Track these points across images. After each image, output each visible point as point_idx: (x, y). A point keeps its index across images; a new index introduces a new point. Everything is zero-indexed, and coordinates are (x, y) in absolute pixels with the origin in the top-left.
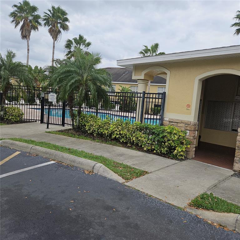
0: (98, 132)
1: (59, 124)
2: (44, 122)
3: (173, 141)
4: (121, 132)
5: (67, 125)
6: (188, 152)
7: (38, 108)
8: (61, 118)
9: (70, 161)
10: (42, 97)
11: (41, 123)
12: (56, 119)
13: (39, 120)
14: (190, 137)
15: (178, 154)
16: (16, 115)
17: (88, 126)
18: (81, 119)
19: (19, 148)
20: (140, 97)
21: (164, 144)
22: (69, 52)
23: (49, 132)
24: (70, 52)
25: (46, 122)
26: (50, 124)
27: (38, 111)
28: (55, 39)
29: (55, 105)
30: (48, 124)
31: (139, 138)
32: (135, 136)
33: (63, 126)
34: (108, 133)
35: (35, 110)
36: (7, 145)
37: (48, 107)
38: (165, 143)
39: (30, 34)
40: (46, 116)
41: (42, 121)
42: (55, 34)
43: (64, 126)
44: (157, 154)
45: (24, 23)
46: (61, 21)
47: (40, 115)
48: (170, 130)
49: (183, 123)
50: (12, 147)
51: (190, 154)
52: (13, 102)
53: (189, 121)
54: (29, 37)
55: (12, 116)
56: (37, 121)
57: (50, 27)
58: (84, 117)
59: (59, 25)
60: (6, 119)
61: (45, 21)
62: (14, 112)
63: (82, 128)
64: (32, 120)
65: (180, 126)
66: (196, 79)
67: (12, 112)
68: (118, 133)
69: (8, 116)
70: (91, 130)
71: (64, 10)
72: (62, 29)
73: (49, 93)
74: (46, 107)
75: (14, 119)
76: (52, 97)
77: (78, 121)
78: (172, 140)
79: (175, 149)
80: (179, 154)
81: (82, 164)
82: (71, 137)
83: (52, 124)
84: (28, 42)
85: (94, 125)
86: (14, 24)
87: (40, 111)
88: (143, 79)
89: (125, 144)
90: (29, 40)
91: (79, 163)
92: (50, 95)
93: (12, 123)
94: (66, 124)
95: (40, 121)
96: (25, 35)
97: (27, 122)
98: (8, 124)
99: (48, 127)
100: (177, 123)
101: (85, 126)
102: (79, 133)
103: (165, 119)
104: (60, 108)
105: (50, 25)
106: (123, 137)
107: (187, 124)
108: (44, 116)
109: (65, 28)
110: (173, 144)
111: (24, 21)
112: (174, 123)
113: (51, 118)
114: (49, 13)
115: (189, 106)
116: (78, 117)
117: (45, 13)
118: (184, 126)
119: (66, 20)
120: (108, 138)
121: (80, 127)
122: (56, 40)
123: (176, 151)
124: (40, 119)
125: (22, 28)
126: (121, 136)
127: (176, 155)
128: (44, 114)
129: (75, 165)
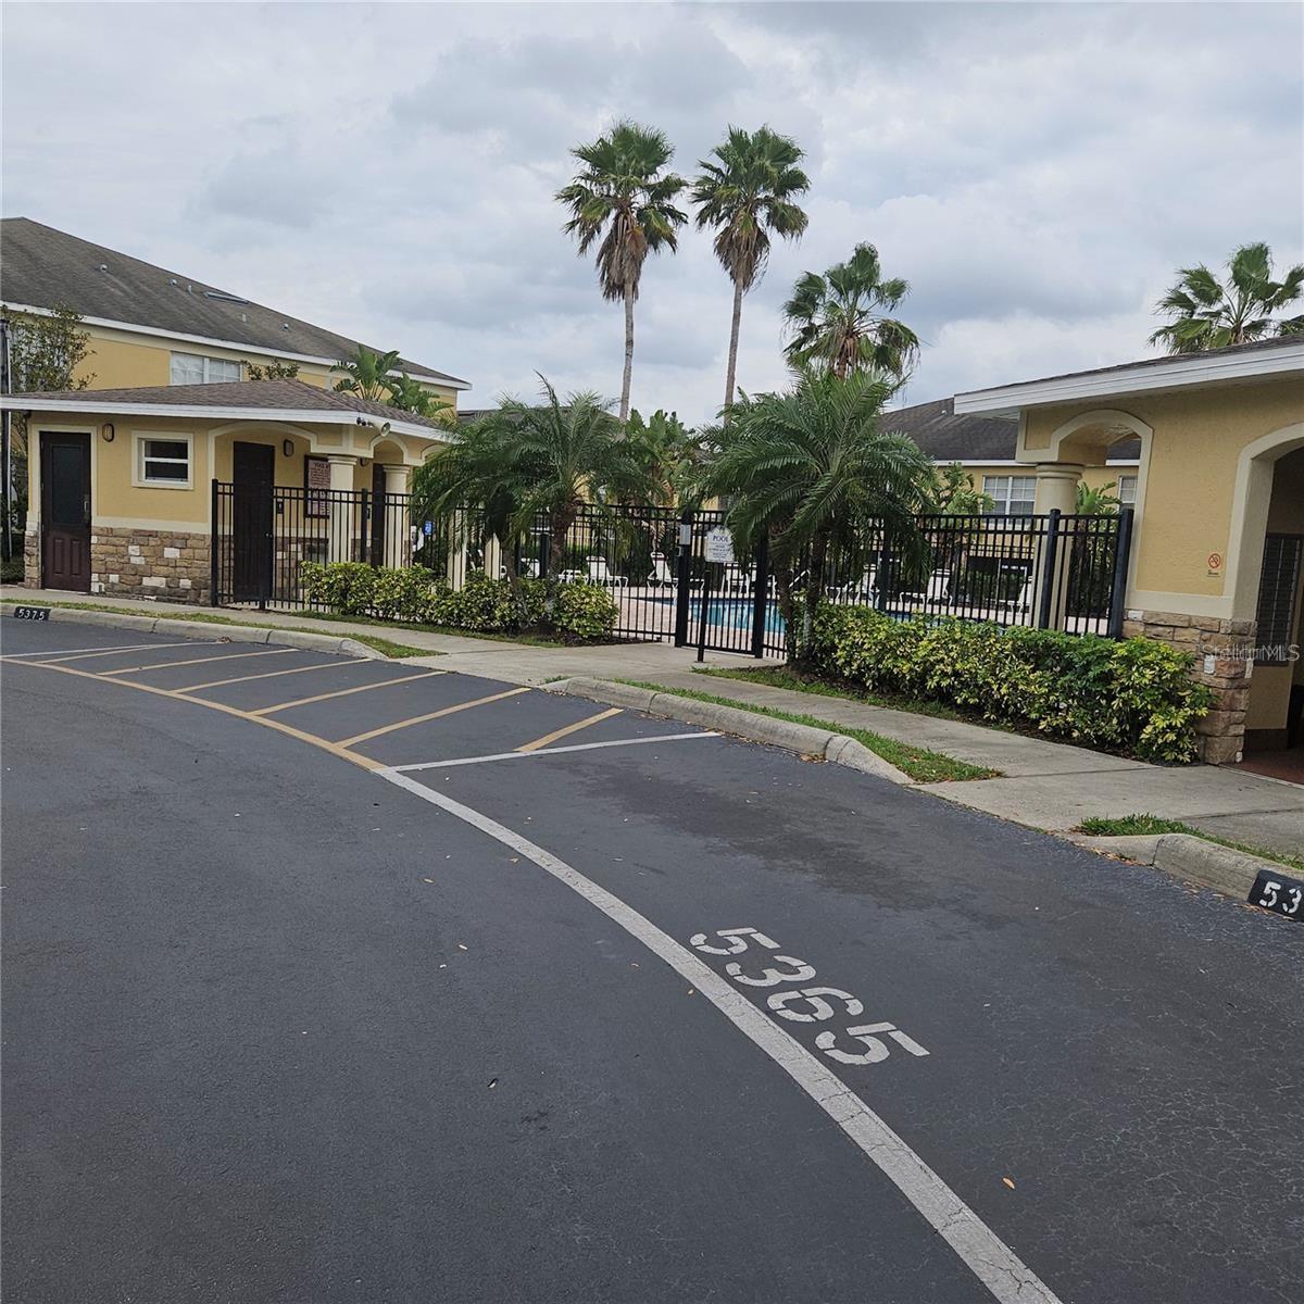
0: (879, 670)
1: (743, 648)
2: (688, 641)
3: (1138, 689)
4: (958, 666)
5: (770, 650)
6: (1209, 739)
7: (667, 599)
8: (751, 631)
9: (761, 731)
10: (683, 546)
11: (676, 646)
12: (731, 636)
13: (670, 634)
14: (1217, 680)
15: (1156, 741)
16: (592, 614)
17: (844, 648)
18: (821, 623)
19: (617, 701)
20: (1042, 533)
21: (1109, 703)
22: (804, 330)
23: (705, 672)
24: (810, 332)
25: (694, 642)
26: (709, 647)
27: (667, 607)
28: (741, 281)
29: (735, 583)
30: (701, 647)
31: (1020, 687)
32: (1006, 679)
33: (756, 657)
34: (911, 670)
35: (658, 605)
36: (583, 691)
37: (702, 592)
38: (1110, 697)
39: (639, 273)
40: (695, 624)
41: (681, 639)
42: (741, 255)
43: (759, 656)
44: (1084, 743)
45: (616, 227)
46: (771, 194)
47: (674, 619)
48: (1127, 651)
49: (1195, 627)
50: (597, 696)
51: (1217, 746)
52: (566, 573)
53: (1214, 619)
54: (635, 287)
55: (580, 617)
56: (665, 638)
57: (722, 226)
58: (831, 616)
59: (762, 214)
60: (562, 627)
61: (703, 204)
62: (587, 603)
63: (822, 660)
64: (645, 632)
65: (1182, 638)
66: (1242, 454)
67: (582, 604)
68: (949, 670)
69: (568, 617)
70: (855, 666)
71: (784, 140)
72: (775, 229)
73: (709, 529)
74: (697, 592)
75: (588, 629)
76: (718, 547)
77: (806, 630)
78: (1135, 689)
79: (1146, 722)
80: (1160, 741)
81: (794, 738)
82: (780, 686)
83: (714, 648)
84: (629, 308)
85: (866, 646)
86: (576, 238)
87: (674, 608)
88: (1055, 459)
89: (972, 714)
90: (637, 298)
91: (787, 736)
92: (710, 535)
93: (581, 644)
94: (768, 647)
95: (673, 638)
96: (620, 283)
97: (627, 641)
98: (567, 644)
99: (700, 659)
100: (1172, 629)
101: (834, 648)
102: (812, 676)
103: (1131, 614)
104: (746, 596)
105: (722, 218)
106: (965, 685)
107: (1208, 630)
108: (689, 623)
109: (789, 222)
110: (1138, 703)
111: (617, 218)
112: (1160, 629)
113: (713, 633)
114: (719, 163)
115: (1216, 560)
116: (806, 615)
117: (706, 166)
118: (1197, 639)
119: (797, 181)
120: (916, 692)
121: (816, 654)
122: (746, 284)
123: (1149, 729)
124: (673, 631)
125: (608, 248)
126: (961, 682)
127: (1150, 742)
128: (689, 618)
129: (776, 740)
